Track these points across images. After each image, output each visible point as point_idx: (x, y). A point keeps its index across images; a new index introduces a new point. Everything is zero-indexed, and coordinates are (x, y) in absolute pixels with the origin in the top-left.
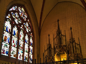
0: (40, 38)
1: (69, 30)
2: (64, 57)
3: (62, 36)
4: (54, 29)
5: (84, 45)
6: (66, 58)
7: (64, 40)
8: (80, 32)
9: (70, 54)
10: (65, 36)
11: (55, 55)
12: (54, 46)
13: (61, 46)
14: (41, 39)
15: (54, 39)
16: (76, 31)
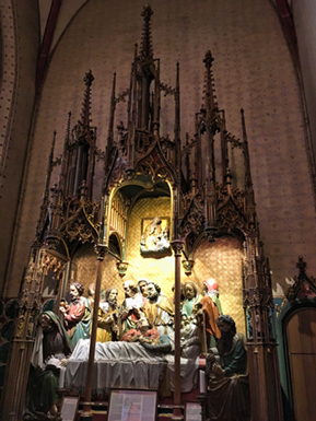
0: (38, 95)
1: (197, 78)
2: (161, 212)
3: (163, 93)
4: (122, 63)
5: (265, 162)
6: (168, 219)
7: (167, 123)
8: (246, 96)
9: (196, 186)
10: (177, 93)
11: (106, 192)
12: (110, 139)
13: (151, 139)
14: (43, 105)
15: (113, 104)
16: (229, 86)
